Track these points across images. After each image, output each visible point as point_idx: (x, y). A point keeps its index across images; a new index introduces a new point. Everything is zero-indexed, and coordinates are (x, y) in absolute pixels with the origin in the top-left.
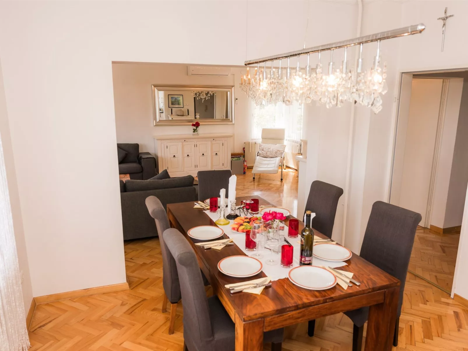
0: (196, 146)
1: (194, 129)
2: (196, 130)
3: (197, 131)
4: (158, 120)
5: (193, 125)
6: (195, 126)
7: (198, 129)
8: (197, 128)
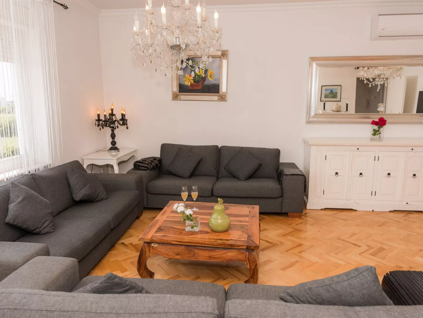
0: (377, 159)
1: (374, 130)
2: (378, 131)
3: (380, 133)
4: (313, 114)
5: (374, 123)
6: (377, 125)
7: (381, 129)
8: (379, 128)
